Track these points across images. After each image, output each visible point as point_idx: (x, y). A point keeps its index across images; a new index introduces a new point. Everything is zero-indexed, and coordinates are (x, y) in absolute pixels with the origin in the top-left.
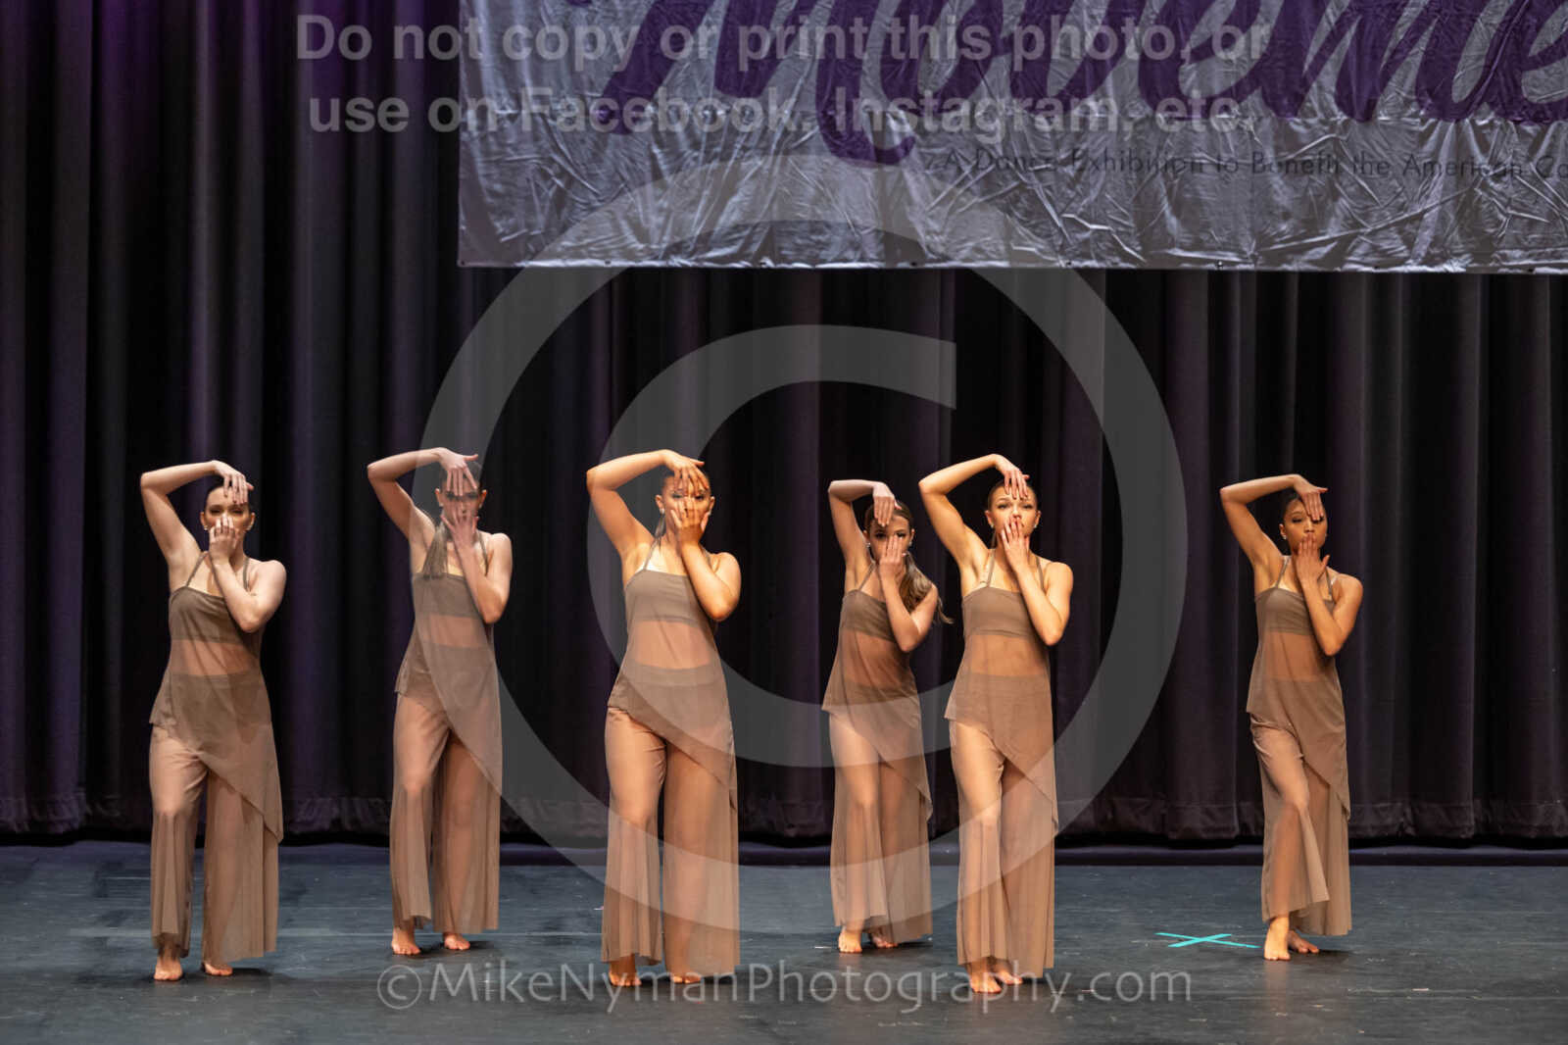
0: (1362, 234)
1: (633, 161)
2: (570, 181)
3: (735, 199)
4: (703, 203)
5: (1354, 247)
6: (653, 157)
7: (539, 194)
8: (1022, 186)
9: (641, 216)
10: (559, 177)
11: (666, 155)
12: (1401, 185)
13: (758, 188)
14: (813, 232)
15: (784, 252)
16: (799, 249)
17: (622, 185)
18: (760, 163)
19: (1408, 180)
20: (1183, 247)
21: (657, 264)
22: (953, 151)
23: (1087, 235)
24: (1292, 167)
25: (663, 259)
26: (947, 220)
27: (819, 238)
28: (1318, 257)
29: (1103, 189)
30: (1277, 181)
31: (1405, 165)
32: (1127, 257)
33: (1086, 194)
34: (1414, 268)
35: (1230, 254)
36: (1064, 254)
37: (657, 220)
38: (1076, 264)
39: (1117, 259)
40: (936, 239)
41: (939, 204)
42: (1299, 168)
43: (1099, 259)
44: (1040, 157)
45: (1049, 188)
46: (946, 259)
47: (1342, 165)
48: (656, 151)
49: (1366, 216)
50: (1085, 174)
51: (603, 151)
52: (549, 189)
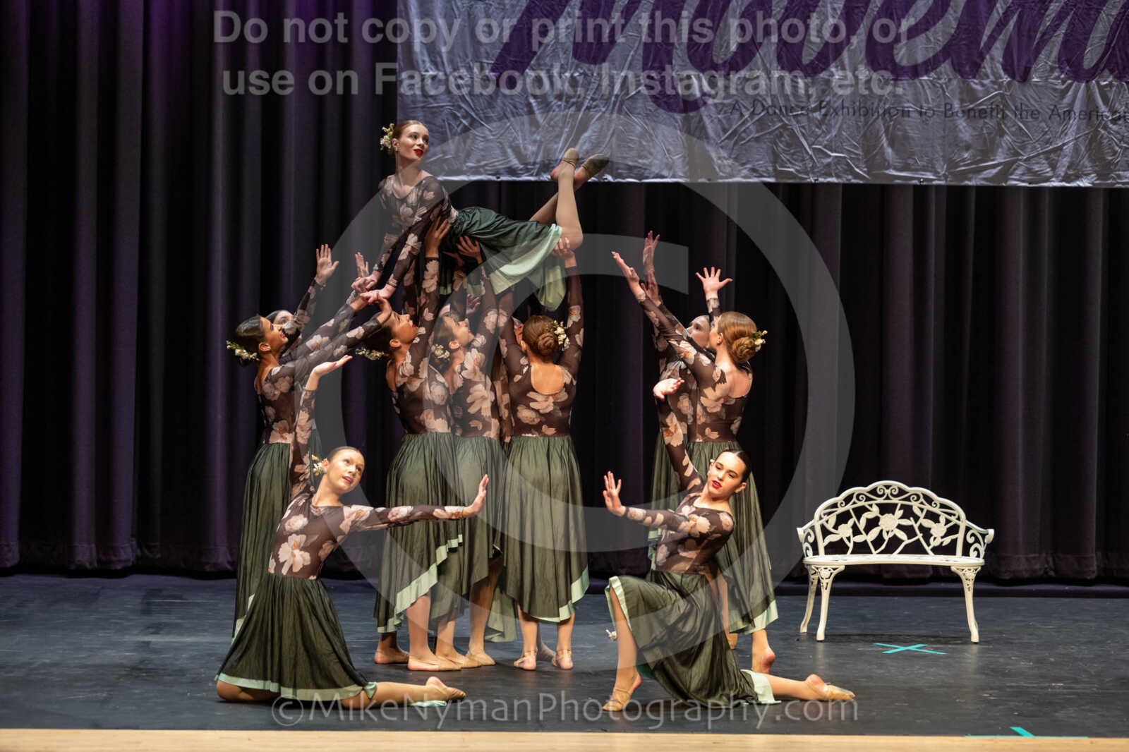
0: (1020, 160)
1: (515, 107)
2: (473, 120)
3: (586, 134)
4: (564, 136)
5: (1015, 169)
6: (529, 105)
7: (451, 130)
8: (784, 126)
9: (522, 146)
10: (465, 118)
11: (539, 103)
12: (1047, 126)
14: (640, 157)
15: (620, 171)
16: (630, 168)
18: (604, 109)
19: (1053, 123)
20: (896, 169)
21: (532, 179)
22: (737, 102)
23: (829, 160)
24: (972, 113)
25: (536, 175)
26: (733, 149)
27: (645, 161)
28: (990, 176)
29: (841, 128)
30: (962, 123)
31: (1050, 112)
32: (857, 176)
33: (829, 132)
34: (1056, 184)
35: (928, 173)
36: (814, 173)
37: (532, 148)
38: (821, 180)
39: (850, 177)
40: (725, 162)
41: (726, 138)
42: (977, 114)
43: (838, 176)
44: (797, 106)
45: (803, 127)
46: (733, 176)
47: (1007, 112)
48: (532, 100)
49: (1023, 148)
50: (828, 118)
51: (496, 101)
52: (458, 126)
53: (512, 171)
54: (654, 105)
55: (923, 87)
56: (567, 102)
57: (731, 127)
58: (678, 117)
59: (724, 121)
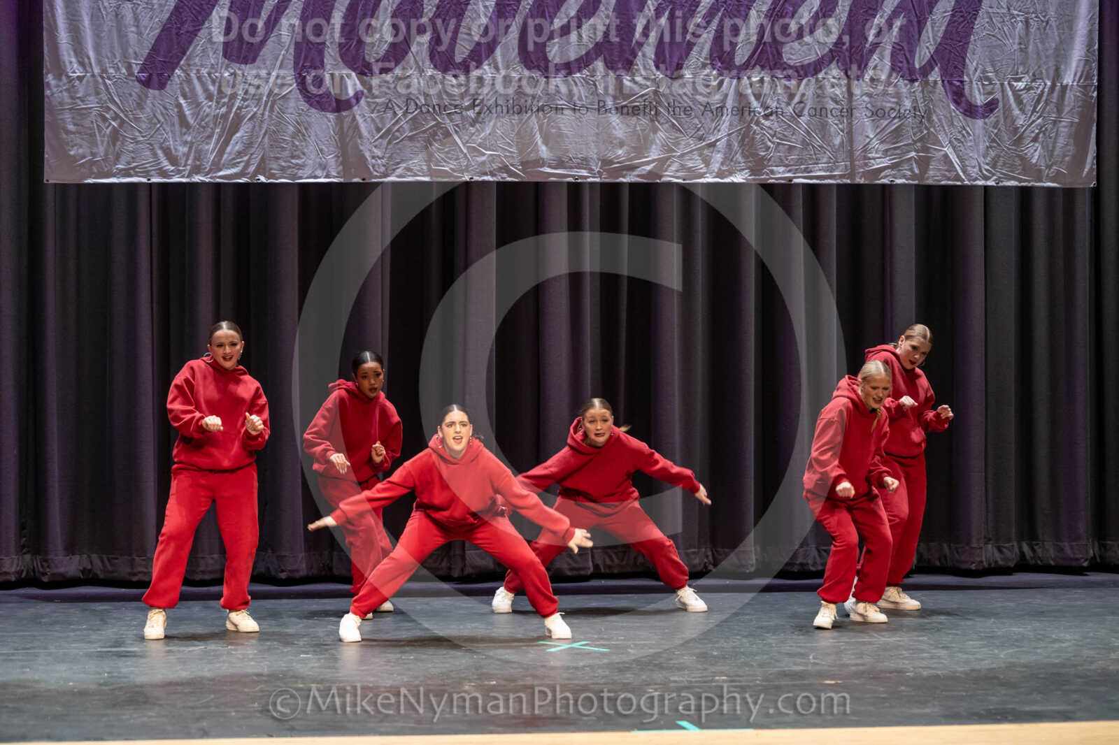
0: (674, 156)
1: (165, 108)
2: (123, 122)
3: (238, 135)
4: (215, 137)
5: (669, 166)
6: (179, 106)
7: (100, 132)
8: (438, 125)
9: (172, 147)
10: (114, 119)
11: (189, 104)
12: (700, 122)
13: (254, 126)
14: (293, 157)
15: (273, 171)
16: (283, 169)
17: (158, 126)
18: (255, 110)
19: (706, 119)
20: (550, 167)
21: (184, 180)
22: (390, 101)
23: (484, 158)
24: (625, 110)
25: (187, 177)
26: (386, 149)
27: (297, 161)
28: (644, 172)
29: (494, 126)
30: (615, 119)
31: (702, 108)
32: (511, 173)
33: (483, 130)
34: (709, 179)
35: (583, 171)
36: (468, 172)
37: (183, 150)
38: (476, 178)
39: (505, 175)
40: (379, 161)
41: (381, 137)
42: (630, 111)
43: (492, 175)
44: (451, 105)
45: (457, 125)
46: (386, 176)
47: (660, 108)
48: (182, 101)
49: (677, 144)
50: (482, 115)
51: (145, 102)
52: (107, 128)
53: (163, 173)
54: (307, 105)
55: (576, 84)
56: (218, 102)
57: (384, 126)
58: (331, 116)
59: (378, 121)
